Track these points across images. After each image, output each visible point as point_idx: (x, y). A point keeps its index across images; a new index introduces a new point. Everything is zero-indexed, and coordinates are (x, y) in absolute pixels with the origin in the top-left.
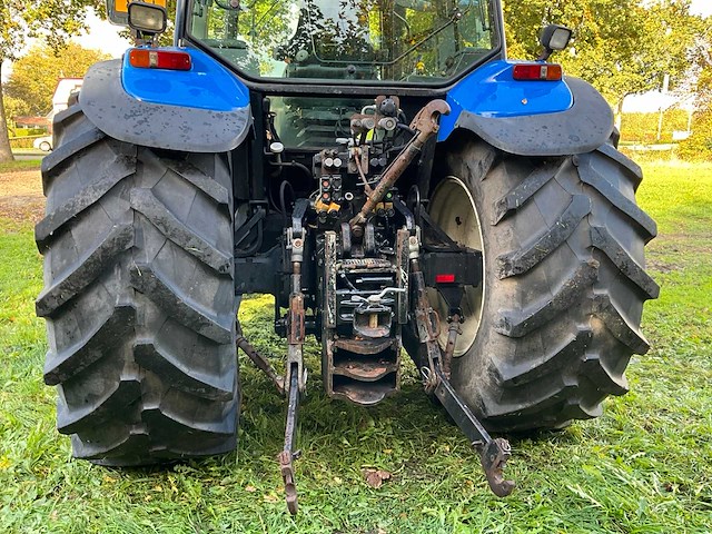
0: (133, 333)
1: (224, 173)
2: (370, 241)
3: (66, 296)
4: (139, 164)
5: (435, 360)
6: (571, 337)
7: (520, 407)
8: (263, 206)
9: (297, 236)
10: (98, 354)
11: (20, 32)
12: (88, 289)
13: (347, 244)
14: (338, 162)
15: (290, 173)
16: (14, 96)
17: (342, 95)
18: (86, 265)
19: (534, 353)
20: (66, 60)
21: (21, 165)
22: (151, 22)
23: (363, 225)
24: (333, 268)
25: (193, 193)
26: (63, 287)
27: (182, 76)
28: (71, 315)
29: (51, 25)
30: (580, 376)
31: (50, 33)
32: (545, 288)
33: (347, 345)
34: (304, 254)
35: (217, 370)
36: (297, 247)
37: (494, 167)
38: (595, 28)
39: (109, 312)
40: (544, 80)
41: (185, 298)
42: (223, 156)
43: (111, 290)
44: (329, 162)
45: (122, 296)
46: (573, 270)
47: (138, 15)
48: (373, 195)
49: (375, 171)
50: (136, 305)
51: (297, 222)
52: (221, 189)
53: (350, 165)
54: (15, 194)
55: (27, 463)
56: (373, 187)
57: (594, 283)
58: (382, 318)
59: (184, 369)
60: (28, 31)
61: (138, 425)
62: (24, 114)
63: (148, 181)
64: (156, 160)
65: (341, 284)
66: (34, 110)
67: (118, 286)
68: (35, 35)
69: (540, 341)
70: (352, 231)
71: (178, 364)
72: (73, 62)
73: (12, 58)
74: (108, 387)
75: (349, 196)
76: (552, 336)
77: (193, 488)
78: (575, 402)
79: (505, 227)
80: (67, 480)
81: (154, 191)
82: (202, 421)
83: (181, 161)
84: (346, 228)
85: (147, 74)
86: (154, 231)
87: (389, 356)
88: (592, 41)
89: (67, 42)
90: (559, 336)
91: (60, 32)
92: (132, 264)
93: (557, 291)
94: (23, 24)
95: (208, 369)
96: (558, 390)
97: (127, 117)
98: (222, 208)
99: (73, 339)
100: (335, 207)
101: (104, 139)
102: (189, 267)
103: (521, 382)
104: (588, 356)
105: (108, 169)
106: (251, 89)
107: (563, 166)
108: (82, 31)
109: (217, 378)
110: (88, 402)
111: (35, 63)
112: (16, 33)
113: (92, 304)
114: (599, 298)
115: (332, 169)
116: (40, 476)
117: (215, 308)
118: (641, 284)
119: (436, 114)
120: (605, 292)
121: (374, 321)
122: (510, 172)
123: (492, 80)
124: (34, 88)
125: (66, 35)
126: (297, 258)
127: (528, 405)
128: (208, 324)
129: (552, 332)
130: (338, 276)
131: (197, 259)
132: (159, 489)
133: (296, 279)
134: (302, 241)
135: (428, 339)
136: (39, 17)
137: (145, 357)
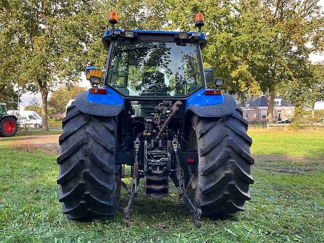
0: (84, 168)
1: (115, 123)
2: (160, 145)
3: (66, 157)
4: (90, 120)
5: (182, 186)
6: (223, 175)
7: (211, 202)
8: (129, 135)
9: (137, 143)
10: (73, 174)
11: (56, 82)
12: (72, 155)
13: (153, 146)
14: (151, 120)
15: (137, 124)
16: (51, 106)
17: (153, 100)
18: (72, 148)
19: (212, 181)
20: (73, 91)
21: (51, 133)
22: (96, 81)
23: (158, 140)
24: (146, 152)
25: (104, 128)
26: (65, 154)
27: (104, 95)
28: (66, 163)
29: (68, 79)
30: (229, 190)
31: (67, 82)
32: (213, 159)
33: (151, 178)
34: (139, 149)
35: (108, 183)
36: (137, 146)
37: (198, 121)
38: (291, 73)
39: (78, 161)
40: (215, 95)
41: (99, 158)
42: (114, 117)
43: (78, 155)
44: (148, 120)
45: (82, 157)
46: (222, 153)
47: (93, 79)
48: (161, 130)
49: (162, 123)
50: (85, 160)
51: (137, 139)
52: (113, 127)
53: (155, 121)
54: (48, 142)
55: (47, 218)
56: (161, 127)
57: (229, 157)
58: (161, 168)
59: (98, 180)
60: (59, 81)
61: (83, 200)
62: (54, 113)
63: (92, 124)
64: (94, 119)
65: (149, 157)
66: (58, 111)
67: (81, 154)
68: (61, 83)
69: (213, 177)
70: (154, 142)
71: (96, 179)
72: (75, 92)
73: (52, 91)
74: (75, 185)
75: (155, 131)
76: (217, 175)
77: (99, 226)
78: (230, 201)
79: (201, 139)
80: (60, 223)
81: (93, 127)
82: (103, 200)
83: (102, 119)
84: (152, 141)
85: (94, 95)
86: (92, 138)
87: (165, 182)
88: (290, 79)
89: (73, 85)
90: (219, 175)
91: (71, 81)
92: (85, 148)
93: (217, 159)
94: (58, 79)
95: (105, 182)
96: (222, 196)
97: (87, 107)
98: (112, 132)
99: (66, 170)
100: (149, 134)
101: (81, 113)
102: (101, 149)
103: (209, 192)
104: (230, 183)
105: (81, 121)
106: (125, 99)
107: (220, 120)
108: (79, 81)
109: (108, 185)
110: (68, 191)
111: (60, 93)
112: (54, 82)
113: (73, 159)
114: (231, 162)
115: (149, 122)
116: (51, 221)
117: (108, 162)
118: (247, 158)
119: (178, 105)
120: (234, 160)
121: (158, 168)
122: (203, 122)
123: (199, 95)
124: (59, 103)
125: (74, 82)
126: (137, 150)
127: (213, 201)
128: (106, 166)
129: (217, 173)
130: (148, 155)
131: (103, 146)
132: (88, 226)
133: (136, 157)
134: (139, 145)
135: (180, 178)
136: (64, 76)
137: (86, 176)
